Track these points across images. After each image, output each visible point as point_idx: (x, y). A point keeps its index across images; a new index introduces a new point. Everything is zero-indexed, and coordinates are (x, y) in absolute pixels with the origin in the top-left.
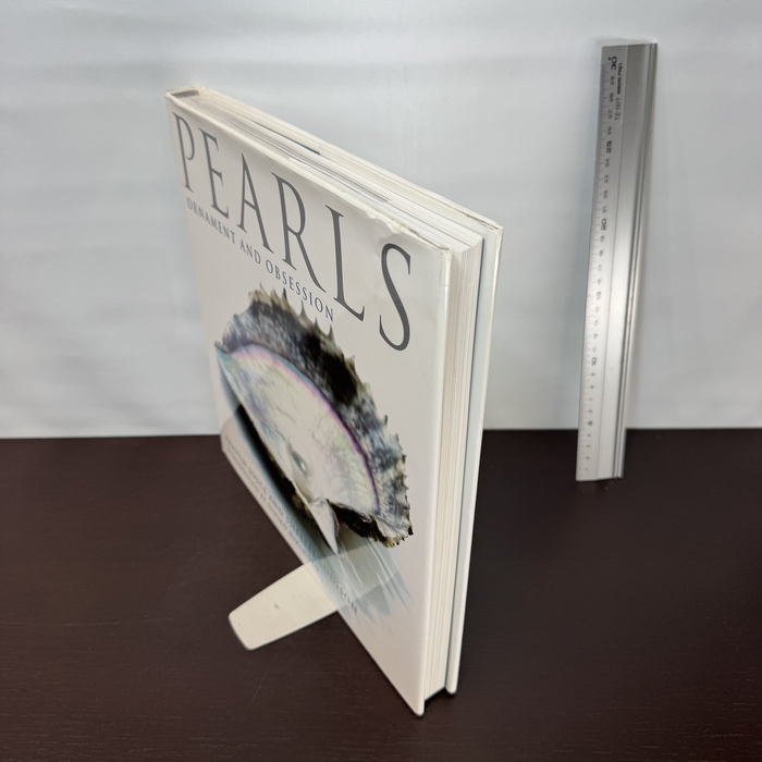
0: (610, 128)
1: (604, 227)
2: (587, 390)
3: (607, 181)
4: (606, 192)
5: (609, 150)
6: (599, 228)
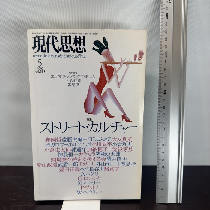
0: (167, 7)
2: (161, 146)
4: (166, 38)
5: (167, 18)
6: (163, 56)
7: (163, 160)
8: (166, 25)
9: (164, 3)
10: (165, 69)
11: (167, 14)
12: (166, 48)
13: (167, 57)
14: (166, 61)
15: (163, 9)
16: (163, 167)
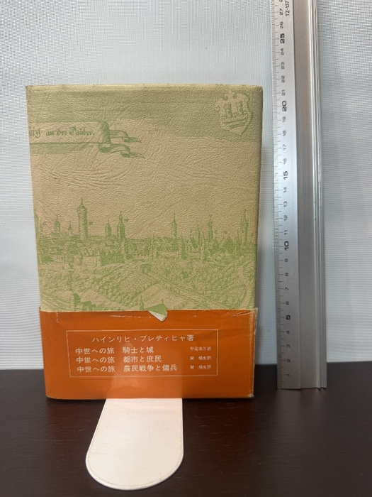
0: (282, 23)
1: (285, 108)
3: (283, 68)
4: (283, 77)
5: (282, 41)
6: (280, 109)
7: (287, 303)
8: (282, 54)
9: (277, 15)
10: (284, 132)
11: (282, 35)
12: (284, 94)
13: (286, 110)
14: (284, 118)
15: (274, 26)
16: (288, 317)
